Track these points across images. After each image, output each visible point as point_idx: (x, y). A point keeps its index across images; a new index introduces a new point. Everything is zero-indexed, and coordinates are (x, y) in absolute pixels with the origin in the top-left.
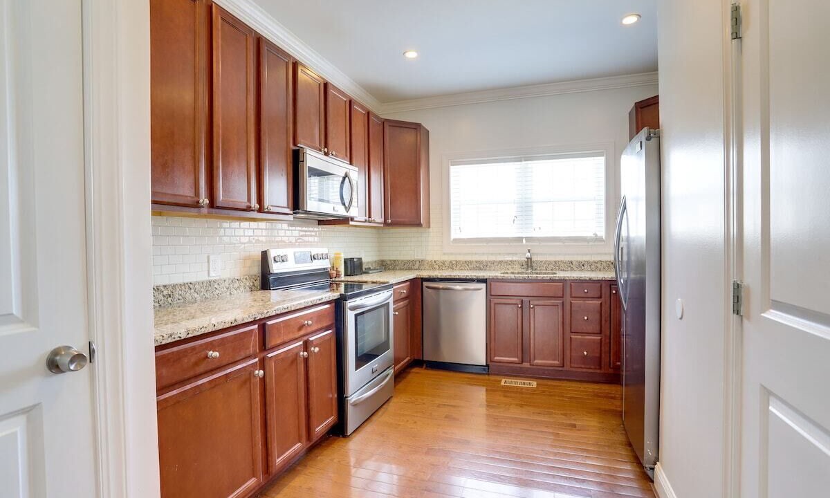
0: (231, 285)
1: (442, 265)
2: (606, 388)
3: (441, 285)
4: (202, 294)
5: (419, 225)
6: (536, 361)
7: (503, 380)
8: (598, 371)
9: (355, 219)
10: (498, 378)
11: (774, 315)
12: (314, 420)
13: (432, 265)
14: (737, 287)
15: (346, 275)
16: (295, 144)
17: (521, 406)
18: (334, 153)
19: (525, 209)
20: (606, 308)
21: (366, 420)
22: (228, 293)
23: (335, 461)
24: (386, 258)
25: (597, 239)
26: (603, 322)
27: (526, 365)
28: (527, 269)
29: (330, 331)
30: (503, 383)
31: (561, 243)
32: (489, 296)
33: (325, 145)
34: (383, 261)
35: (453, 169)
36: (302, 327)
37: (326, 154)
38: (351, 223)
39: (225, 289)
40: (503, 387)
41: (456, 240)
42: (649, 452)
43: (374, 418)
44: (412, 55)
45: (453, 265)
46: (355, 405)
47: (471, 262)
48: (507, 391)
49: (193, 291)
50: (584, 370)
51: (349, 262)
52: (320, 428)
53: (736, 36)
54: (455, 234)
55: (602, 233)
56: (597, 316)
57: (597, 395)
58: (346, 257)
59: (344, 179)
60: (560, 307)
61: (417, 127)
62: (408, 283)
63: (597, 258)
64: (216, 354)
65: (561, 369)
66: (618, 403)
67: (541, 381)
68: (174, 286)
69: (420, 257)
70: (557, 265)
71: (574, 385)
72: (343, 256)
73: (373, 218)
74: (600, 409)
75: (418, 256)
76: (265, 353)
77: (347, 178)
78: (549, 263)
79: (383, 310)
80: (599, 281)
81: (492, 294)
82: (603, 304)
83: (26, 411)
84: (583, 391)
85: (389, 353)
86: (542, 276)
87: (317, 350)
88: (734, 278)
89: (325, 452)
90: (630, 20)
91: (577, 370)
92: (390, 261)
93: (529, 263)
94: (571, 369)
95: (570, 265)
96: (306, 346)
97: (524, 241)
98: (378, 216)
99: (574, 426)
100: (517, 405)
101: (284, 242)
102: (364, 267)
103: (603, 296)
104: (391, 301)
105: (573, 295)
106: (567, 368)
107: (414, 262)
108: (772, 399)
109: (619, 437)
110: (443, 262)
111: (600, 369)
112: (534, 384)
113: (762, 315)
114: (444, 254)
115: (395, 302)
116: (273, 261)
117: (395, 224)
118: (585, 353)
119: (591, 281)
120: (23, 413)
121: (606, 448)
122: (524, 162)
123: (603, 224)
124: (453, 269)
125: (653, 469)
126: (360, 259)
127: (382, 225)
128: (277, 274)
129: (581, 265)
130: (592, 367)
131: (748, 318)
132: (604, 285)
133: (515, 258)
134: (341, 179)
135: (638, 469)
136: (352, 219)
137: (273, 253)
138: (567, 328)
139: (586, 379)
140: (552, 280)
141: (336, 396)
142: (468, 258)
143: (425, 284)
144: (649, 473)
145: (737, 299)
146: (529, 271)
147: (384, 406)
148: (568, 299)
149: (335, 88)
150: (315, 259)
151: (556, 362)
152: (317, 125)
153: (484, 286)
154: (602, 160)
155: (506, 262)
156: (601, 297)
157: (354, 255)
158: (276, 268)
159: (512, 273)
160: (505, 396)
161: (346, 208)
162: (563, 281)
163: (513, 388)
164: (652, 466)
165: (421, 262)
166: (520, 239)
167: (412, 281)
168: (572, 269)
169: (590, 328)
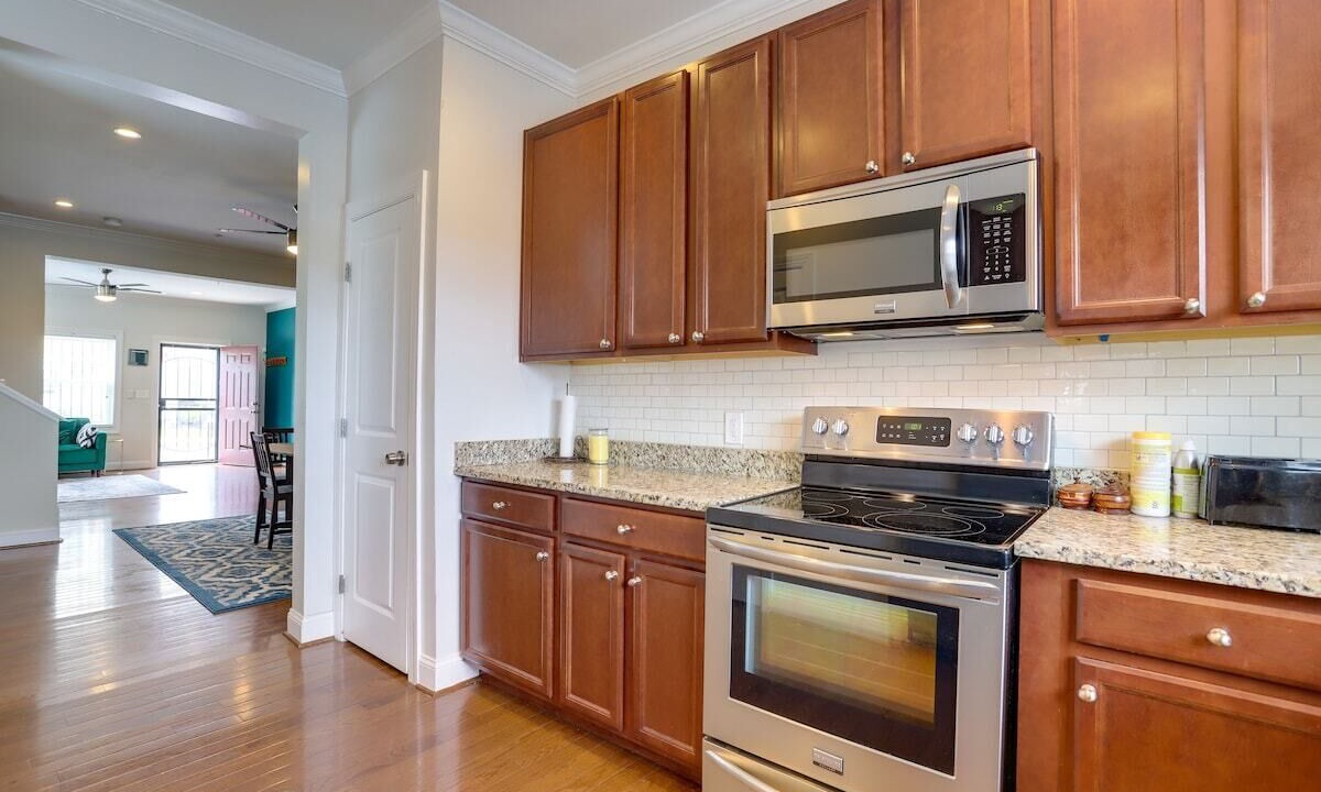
0: (750, 462)
4: (703, 465)
22: (744, 474)
39: (739, 465)
49: (691, 458)
68: (669, 447)
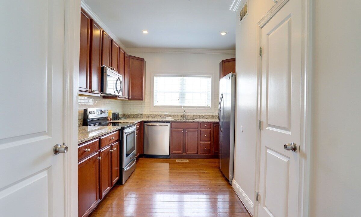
1: (150, 116)
2: (212, 160)
3: (151, 124)
5: (142, 100)
6: (188, 152)
7: (176, 160)
8: (209, 154)
9: (120, 97)
10: (174, 159)
11: (269, 128)
12: (113, 177)
13: (146, 116)
14: (260, 122)
15: (113, 120)
16: (102, 65)
17: (185, 168)
18: (114, 69)
19: (182, 95)
20: (212, 132)
21: (128, 178)
23: (121, 193)
24: (126, 113)
25: (208, 107)
26: (211, 137)
27: (184, 154)
28: (184, 118)
29: (117, 142)
30: (176, 161)
31: (196, 109)
32: (171, 129)
33: (111, 66)
34: (124, 114)
35: (155, 78)
36: (111, 140)
37: (111, 69)
38: (118, 98)
40: (177, 162)
41: (156, 106)
42: (231, 176)
43: (131, 177)
44: (145, 32)
45: (154, 116)
46: (126, 172)
47: (162, 115)
48: (179, 164)
50: (205, 154)
51: (114, 114)
52: (114, 181)
53: (261, 55)
54: (156, 104)
55: (210, 105)
56: (209, 135)
57: (210, 162)
58: (113, 112)
59: (117, 80)
60: (197, 132)
61: (142, 60)
62: (139, 123)
63: (208, 114)
64: (89, 150)
65: (196, 154)
66: (216, 164)
67: (190, 159)
69: (141, 113)
70: (195, 116)
71: (202, 160)
72: (112, 112)
73: (125, 97)
74: (211, 167)
75: (140, 112)
76: (100, 150)
77: (119, 80)
78: (191, 116)
79: (132, 134)
80: (210, 122)
81: (172, 127)
82: (211, 131)
83: (47, 169)
84: (205, 162)
85: (135, 151)
86: (191, 120)
87: (115, 149)
88: (259, 119)
89: (116, 191)
90: (223, 34)
91: (202, 154)
92: (128, 114)
93: (184, 116)
94: (201, 154)
95: (199, 117)
96: (112, 147)
97: (182, 107)
98: (126, 96)
99: (205, 172)
100: (184, 168)
101: (91, 105)
102: (120, 116)
103: (211, 127)
104: (136, 130)
105: (201, 127)
106: (199, 154)
107: (138, 115)
108: (268, 149)
109: (219, 174)
110: (151, 115)
111: (210, 154)
112: (188, 161)
113: (266, 128)
114: (151, 112)
115: (137, 130)
116: (89, 113)
117: (133, 99)
118: (205, 148)
119: (207, 122)
120: (46, 170)
121: (216, 178)
122: (183, 77)
123: (210, 102)
124: (154, 118)
125: (232, 181)
126: (118, 113)
127: (127, 99)
128: (90, 119)
129: (203, 117)
130: (208, 153)
131: (262, 130)
132: (212, 123)
133: (178, 114)
134: (116, 80)
135: (227, 183)
136: (118, 96)
137: (89, 110)
138: (199, 140)
139: (205, 158)
140: (194, 122)
141: (119, 168)
142: (161, 113)
143: (145, 124)
144: (230, 183)
145: (260, 125)
146: (184, 119)
147: (133, 173)
148: (199, 129)
149: (115, 42)
150: (103, 113)
151: (195, 152)
152: (109, 57)
153: (169, 124)
154: (210, 79)
155: (176, 115)
156: (211, 128)
157: (117, 111)
158: (91, 116)
159: (178, 119)
160: (179, 165)
161: (118, 92)
162: (198, 122)
163: (180, 162)
164: (231, 180)
165: (141, 115)
166: (181, 107)
167: (140, 122)
168: (199, 118)
169: (207, 139)
